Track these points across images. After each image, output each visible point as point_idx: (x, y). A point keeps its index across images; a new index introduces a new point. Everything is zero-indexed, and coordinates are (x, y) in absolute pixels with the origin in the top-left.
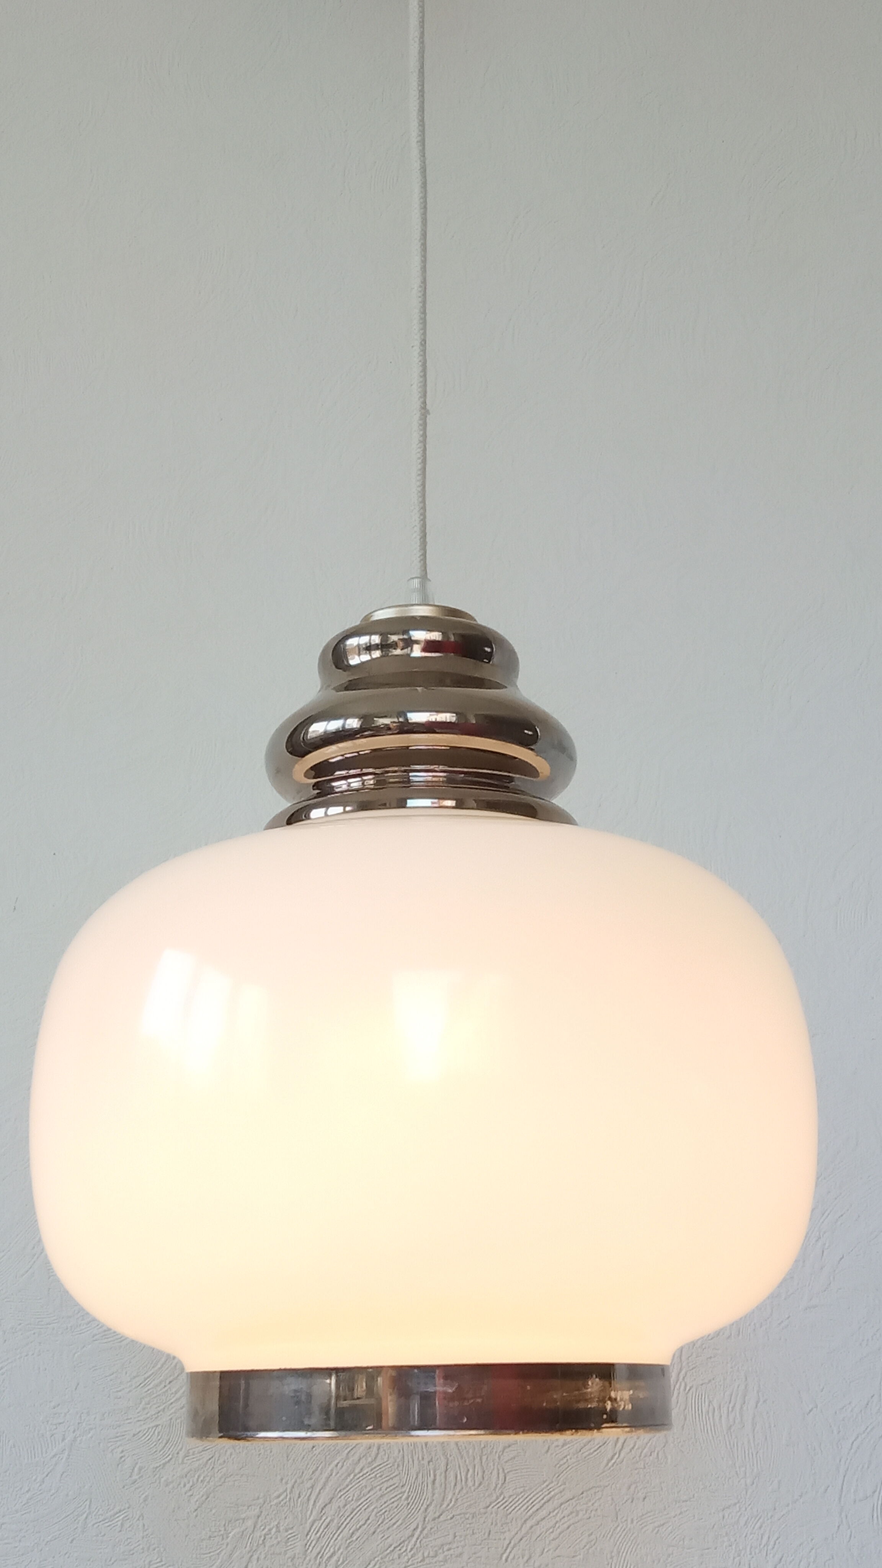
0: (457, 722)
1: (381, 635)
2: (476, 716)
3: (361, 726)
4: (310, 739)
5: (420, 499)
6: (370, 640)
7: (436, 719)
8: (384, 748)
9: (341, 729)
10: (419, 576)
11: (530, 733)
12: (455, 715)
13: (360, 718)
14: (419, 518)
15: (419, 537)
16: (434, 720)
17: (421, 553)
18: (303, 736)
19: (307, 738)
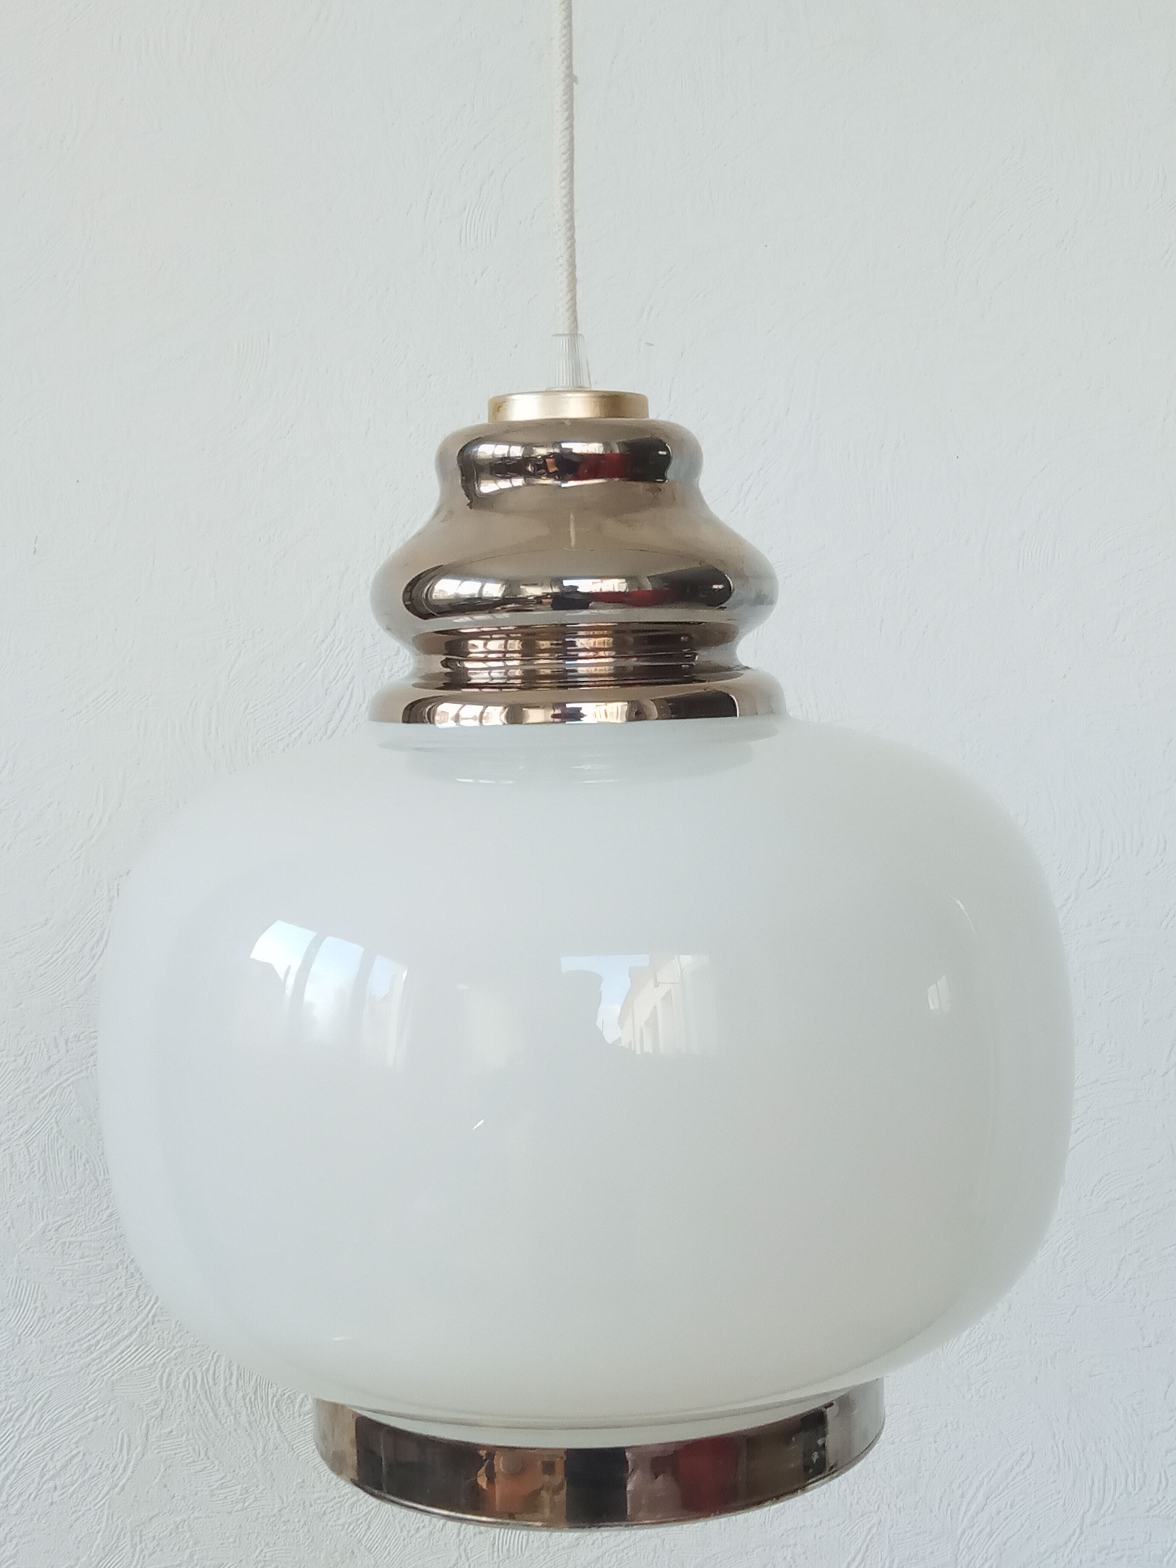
0: (627, 591)
1: (522, 447)
2: (651, 578)
3: (503, 597)
4: (435, 600)
5: (567, 216)
6: (509, 450)
7: (601, 590)
8: (532, 625)
9: (476, 596)
10: (566, 332)
11: (721, 587)
12: (624, 580)
13: (504, 581)
14: (566, 244)
15: (566, 274)
16: (598, 591)
17: (569, 297)
18: (425, 591)
19: (431, 596)
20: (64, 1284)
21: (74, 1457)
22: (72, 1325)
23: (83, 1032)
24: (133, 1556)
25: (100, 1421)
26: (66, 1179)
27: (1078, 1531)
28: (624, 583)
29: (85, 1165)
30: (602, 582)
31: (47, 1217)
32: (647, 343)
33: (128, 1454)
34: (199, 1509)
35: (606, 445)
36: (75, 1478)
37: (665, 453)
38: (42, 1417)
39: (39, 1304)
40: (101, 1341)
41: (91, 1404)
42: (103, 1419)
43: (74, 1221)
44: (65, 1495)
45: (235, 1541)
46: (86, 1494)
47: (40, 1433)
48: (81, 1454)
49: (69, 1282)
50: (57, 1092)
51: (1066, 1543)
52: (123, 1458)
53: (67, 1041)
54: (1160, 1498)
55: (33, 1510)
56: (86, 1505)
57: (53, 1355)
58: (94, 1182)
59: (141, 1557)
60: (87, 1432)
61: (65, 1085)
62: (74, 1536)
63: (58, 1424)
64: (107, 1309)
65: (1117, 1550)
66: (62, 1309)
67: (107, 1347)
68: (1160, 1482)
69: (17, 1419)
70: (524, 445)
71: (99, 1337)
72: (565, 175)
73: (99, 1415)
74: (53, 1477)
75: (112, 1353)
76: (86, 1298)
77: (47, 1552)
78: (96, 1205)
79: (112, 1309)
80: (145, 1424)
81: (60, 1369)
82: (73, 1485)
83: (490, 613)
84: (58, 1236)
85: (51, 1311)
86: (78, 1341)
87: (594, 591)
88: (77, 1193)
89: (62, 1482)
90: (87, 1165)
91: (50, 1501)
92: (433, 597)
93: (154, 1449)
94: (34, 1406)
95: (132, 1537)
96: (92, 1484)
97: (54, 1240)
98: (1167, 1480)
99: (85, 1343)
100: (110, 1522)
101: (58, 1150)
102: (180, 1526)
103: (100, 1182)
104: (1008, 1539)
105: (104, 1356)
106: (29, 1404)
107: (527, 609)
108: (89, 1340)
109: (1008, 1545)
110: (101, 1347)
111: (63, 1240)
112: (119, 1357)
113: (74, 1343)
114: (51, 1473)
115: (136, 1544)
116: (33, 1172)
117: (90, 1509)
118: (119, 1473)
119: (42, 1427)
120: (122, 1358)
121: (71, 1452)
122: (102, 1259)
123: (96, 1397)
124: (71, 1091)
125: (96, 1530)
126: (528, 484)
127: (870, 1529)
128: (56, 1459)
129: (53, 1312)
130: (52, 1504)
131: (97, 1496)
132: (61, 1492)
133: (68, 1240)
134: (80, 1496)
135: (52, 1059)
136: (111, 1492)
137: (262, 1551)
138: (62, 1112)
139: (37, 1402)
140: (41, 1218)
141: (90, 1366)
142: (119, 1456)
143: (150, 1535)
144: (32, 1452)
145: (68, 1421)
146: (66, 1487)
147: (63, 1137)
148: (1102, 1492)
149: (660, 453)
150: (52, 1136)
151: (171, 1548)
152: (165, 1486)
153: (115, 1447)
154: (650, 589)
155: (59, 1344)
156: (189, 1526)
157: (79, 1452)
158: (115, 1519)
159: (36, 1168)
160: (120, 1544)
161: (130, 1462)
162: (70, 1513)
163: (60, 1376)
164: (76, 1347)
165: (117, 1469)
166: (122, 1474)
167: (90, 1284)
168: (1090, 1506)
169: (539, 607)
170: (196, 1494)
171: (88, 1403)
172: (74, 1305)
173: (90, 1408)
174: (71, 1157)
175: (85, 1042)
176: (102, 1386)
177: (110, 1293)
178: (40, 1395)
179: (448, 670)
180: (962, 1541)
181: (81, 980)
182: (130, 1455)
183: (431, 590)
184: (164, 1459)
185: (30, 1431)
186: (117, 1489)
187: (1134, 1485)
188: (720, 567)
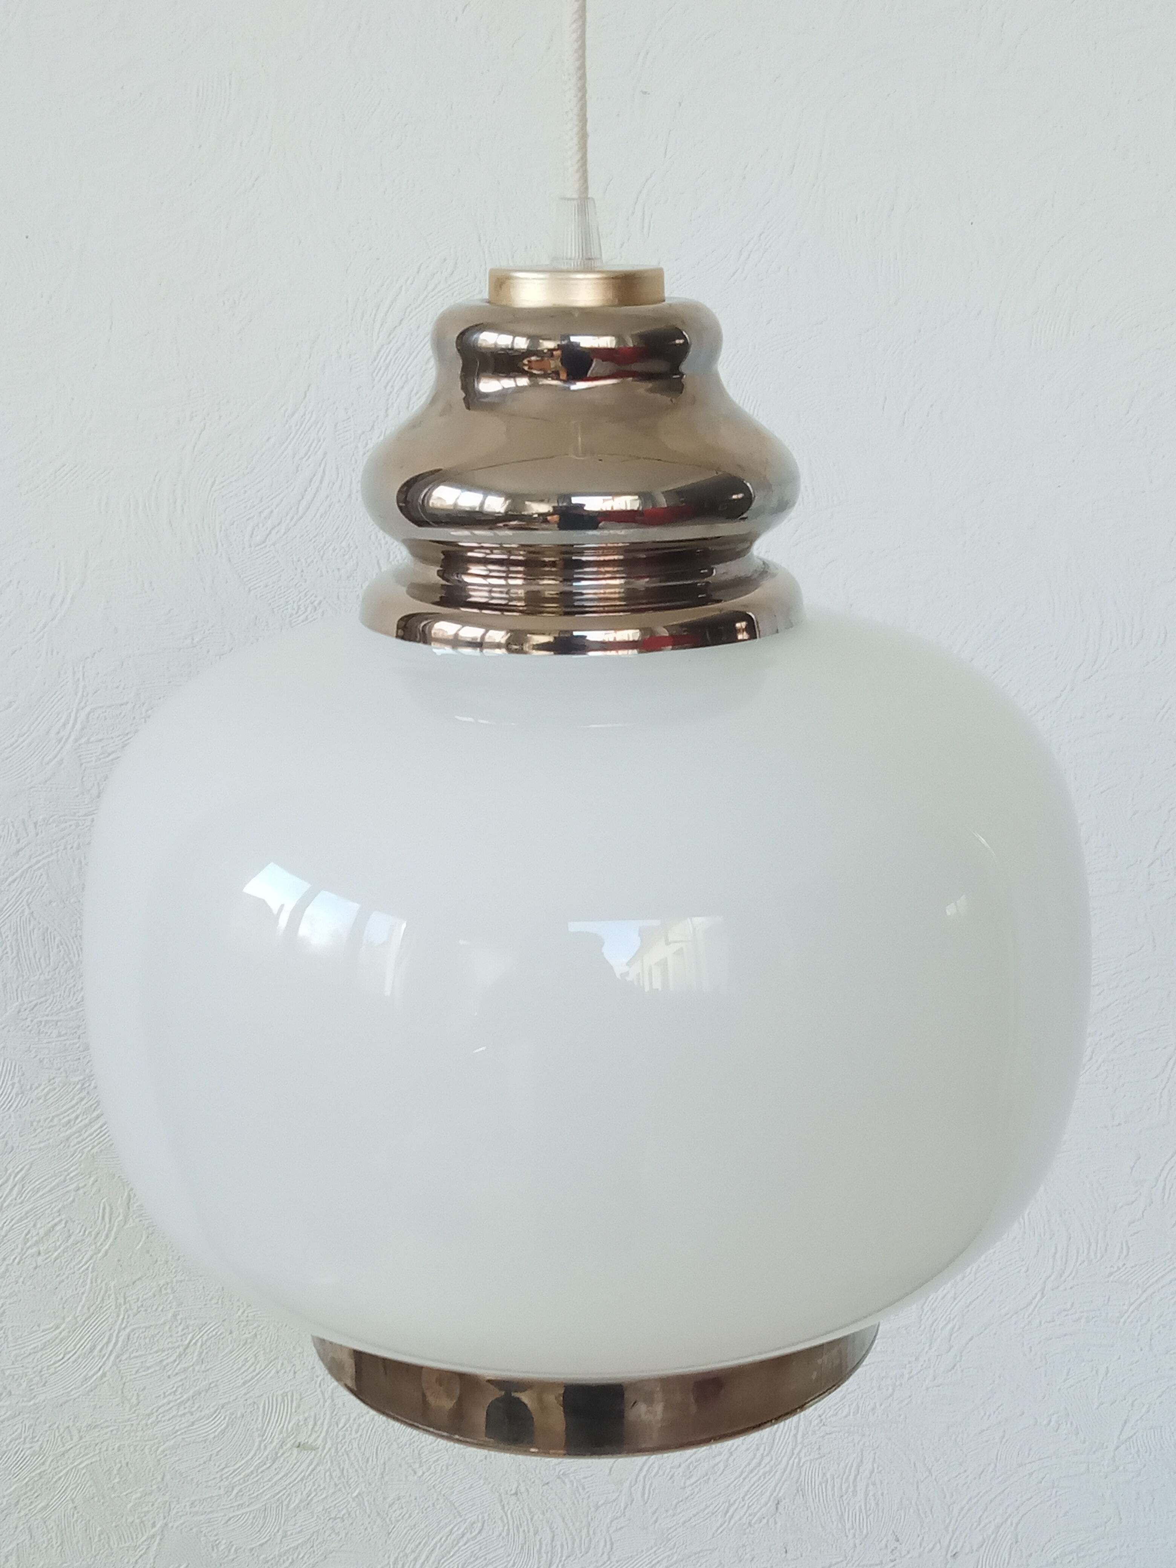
0: (641, 509)
1: (528, 338)
2: (666, 494)
3: (506, 512)
4: (432, 508)
6: (513, 341)
7: (612, 508)
9: (477, 509)
10: (575, 196)
11: (740, 496)
12: (637, 497)
13: (508, 496)
14: (576, 95)
15: (576, 129)
16: (609, 509)
17: (578, 157)
18: (422, 496)
19: (428, 502)
20: (41, 1062)
21: (56, 1224)
22: (51, 1101)
23: (52, 816)
24: (118, 1316)
25: (81, 1192)
26: (39, 959)
27: (1039, 1295)
28: (636, 500)
29: (58, 947)
30: (613, 499)
31: (22, 996)
32: (642, 91)
33: (110, 1221)
34: (182, 1272)
35: (620, 338)
36: (58, 1244)
37: (681, 341)
38: (23, 1187)
39: (16, 1080)
40: (81, 1116)
41: (72, 1175)
42: (85, 1189)
43: (50, 1001)
44: (48, 1260)
45: (218, 1303)
46: (70, 1259)
47: (22, 1203)
48: (64, 1222)
49: (46, 1060)
50: (28, 875)
51: (1027, 1306)
52: (105, 1226)
53: (35, 824)
54: (1120, 1266)
55: (18, 1274)
56: (71, 1269)
57: (32, 1129)
58: (69, 963)
59: (126, 1317)
60: (69, 1201)
61: (36, 867)
62: (59, 1297)
63: (40, 1193)
64: (85, 1086)
65: (1076, 1313)
66: (40, 1085)
67: (87, 1121)
68: (1121, 1252)
70: (529, 337)
71: (78, 1112)
72: (576, 16)
73: (81, 1185)
74: (37, 1243)
75: (91, 1128)
76: (64, 1074)
77: (33, 1311)
78: (71, 985)
79: (90, 1085)
80: (126, 1194)
81: (40, 1142)
82: (56, 1250)
83: (491, 529)
84: (33, 1015)
85: (28, 1087)
86: (58, 1116)
87: (604, 509)
88: (51, 974)
89: (45, 1248)
90: (61, 947)
91: (34, 1265)
92: (431, 504)
93: (136, 1218)
94: (15, 1176)
95: (117, 1299)
96: (76, 1249)
97: (29, 1019)
98: (1128, 1248)
99: (64, 1118)
100: (94, 1284)
101: (30, 932)
102: (163, 1289)
103: (75, 963)
104: (970, 1303)
105: (84, 1131)
106: (10, 1175)
107: (532, 527)
108: (68, 1115)
109: (970, 1308)
110: (81, 1121)
111: (39, 1019)
112: (98, 1131)
113: (53, 1118)
114: (35, 1239)
115: (120, 1305)
116: (7, 953)
117: (74, 1273)
118: (102, 1240)
119: (24, 1195)
120: (101, 1132)
121: (53, 1220)
122: (79, 1038)
123: (76, 1169)
124: (41, 875)
125: (81, 1292)
126: (534, 385)
128: (39, 1226)
129: (31, 1088)
130: (36, 1268)
131: (80, 1262)
132: (45, 1257)
133: (45, 1018)
134: (63, 1261)
135: (21, 842)
136: (95, 1256)
137: (244, 1312)
138: (33, 894)
139: (18, 1172)
140: (16, 997)
141: (71, 1139)
142: (102, 1223)
143: (134, 1297)
144: (16, 1219)
145: (50, 1191)
146: (49, 1252)
147: (35, 919)
148: (1064, 1260)
149: (677, 341)
150: (23, 918)
151: (154, 1308)
152: (148, 1252)
153: (97, 1215)
154: (665, 505)
155: (38, 1119)
156: (173, 1288)
157: (61, 1220)
158: (99, 1282)
159: (8, 949)
160: (104, 1305)
161: (112, 1229)
162: (55, 1277)
163: (40, 1149)
164: (56, 1120)
165: (100, 1235)
166: (105, 1240)
167: (68, 1061)
168: (1053, 1273)
169: (544, 526)
170: (179, 1259)
171: (68, 1175)
172: (52, 1082)
173: (72, 1179)
174: (44, 940)
175: (55, 825)
176: (82, 1158)
177: (87, 1071)
178: (20, 1167)
179: (445, 583)
180: (927, 1304)
181: (48, 764)
182: (112, 1223)
183: (428, 496)
184: (146, 1226)
185: (11, 1201)
186: (100, 1255)
187: (1096, 1253)
188: (740, 474)
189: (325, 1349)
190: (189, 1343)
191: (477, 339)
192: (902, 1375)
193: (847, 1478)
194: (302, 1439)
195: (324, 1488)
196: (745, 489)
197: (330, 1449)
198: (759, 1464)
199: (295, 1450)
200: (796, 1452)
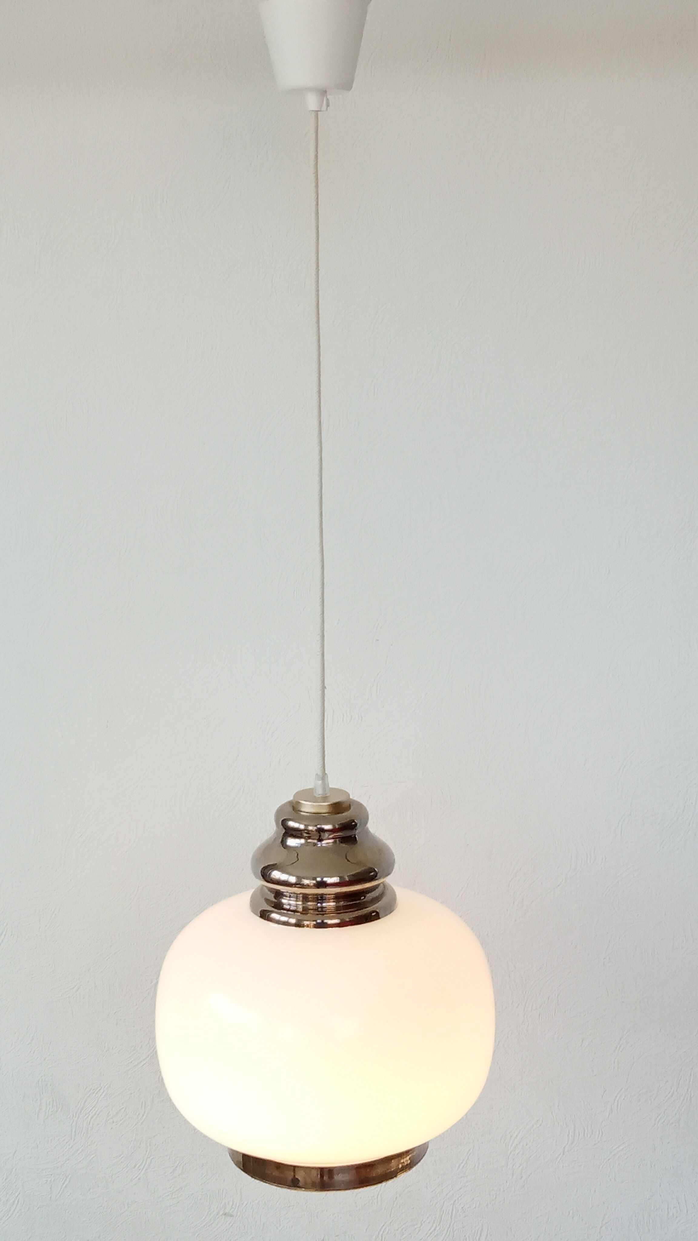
0: (340, 881)
2: (348, 876)
3: (296, 882)
4: (272, 878)
6: (300, 825)
7: (332, 881)
8: (306, 893)
9: (287, 880)
12: (339, 877)
13: (296, 877)
18: (269, 873)
19: (271, 875)
21: (121, 1109)
22: (121, 1054)
24: (147, 1151)
27: (562, 1153)
30: (331, 879)
35: (334, 825)
36: (122, 1118)
37: (355, 823)
44: (117, 1125)
46: (126, 1125)
48: (124, 1109)
51: (557, 1159)
56: (127, 1129)
59: (150, 1152)
60: (127, 1099)
62: (121, 1142)
63: (115, 1095)
66: (116, 1047)
68: (599, 1134)
69: (96, 1093)
70: (306, 824)
71: (132, 1059)
82: (121, 1121)
83: (291, 887)
86: (123, 1061)
87: (329, 882)
96: (129, 1121)
99: (126, 1062)
107: (305, 887)
121: (120, 1107)
126: (307, 842)
127: (469, 1150)
129: (113, 1048)
131: (131, 1126)
134: (124, 1126)
136: (137, 1124)
143: (154, 1143)
145: (119, 1094)
146: (118, 1122)
148: (573, 1137)
150: (112, 975)
151: (163, 1149)
153: (139, 1106)
154: (348, 880)
157: (124, 1107)
162: (120, 1133)
168: (568, 1143)
169: (309, 887)
179: (276, 901)
183: (271, 873)
186: (140, 1123)
187: (587, 1134)
188: (372, 866)
189: (234, 1154)
190: (178, 1165)
191: (287, 823)
192: (500, 1190)
193: (475, 1238)
194: (227, 1211)
195: (237, 1234)
196: (375, 871)
197: (239, 1216)
198: (435, 1229)
199: (224, 1217)
200: (452, 1224)
